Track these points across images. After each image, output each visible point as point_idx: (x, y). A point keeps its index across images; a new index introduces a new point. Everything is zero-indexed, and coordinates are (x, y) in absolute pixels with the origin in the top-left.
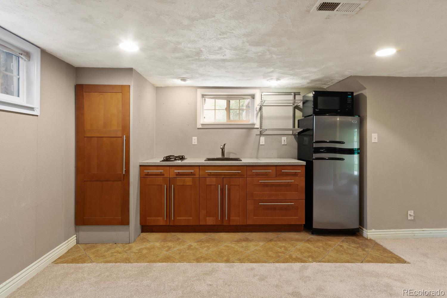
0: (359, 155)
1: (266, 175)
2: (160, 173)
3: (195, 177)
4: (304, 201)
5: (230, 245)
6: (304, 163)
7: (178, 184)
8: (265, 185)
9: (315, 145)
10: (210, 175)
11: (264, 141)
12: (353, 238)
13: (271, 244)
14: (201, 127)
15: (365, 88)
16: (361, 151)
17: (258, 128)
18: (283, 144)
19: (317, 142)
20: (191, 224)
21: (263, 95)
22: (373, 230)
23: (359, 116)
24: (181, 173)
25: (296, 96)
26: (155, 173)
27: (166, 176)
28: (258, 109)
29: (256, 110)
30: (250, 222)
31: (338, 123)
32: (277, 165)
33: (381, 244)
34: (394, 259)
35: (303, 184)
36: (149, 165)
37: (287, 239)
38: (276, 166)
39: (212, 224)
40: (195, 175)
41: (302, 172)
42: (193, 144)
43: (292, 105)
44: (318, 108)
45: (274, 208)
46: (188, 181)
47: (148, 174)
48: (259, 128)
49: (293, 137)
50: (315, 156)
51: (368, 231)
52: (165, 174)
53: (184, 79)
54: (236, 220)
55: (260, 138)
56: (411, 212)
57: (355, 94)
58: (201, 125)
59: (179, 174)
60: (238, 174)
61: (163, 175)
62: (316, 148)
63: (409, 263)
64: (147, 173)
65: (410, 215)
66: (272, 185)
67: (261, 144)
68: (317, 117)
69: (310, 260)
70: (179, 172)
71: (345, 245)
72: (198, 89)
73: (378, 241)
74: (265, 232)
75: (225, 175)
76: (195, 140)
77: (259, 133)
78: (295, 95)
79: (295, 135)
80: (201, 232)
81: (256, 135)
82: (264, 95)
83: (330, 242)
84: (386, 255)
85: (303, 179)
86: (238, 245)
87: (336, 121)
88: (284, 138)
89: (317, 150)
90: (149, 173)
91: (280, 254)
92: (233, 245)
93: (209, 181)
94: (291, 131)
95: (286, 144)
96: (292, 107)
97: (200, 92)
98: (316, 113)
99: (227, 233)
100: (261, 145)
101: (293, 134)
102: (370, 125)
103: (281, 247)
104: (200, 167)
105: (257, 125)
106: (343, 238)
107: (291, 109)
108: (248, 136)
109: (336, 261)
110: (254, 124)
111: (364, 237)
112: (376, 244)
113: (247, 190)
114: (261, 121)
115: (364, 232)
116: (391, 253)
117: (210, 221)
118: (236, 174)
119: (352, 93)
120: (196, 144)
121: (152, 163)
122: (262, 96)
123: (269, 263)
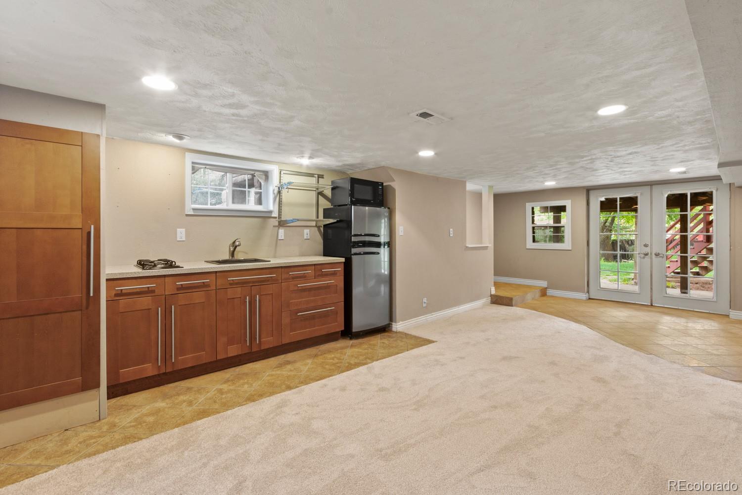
0: (389, 248)
1: (304, 277)
2: (147, 290)
3: (209, 289)
4: (343, 303)
5: (274, 373)
6: (343, 260)
7: (180, 304)
8: (304, 290)
9: (354, 239)
10: (233, 284)
11: (283, 235)
12: (386, 334)
13: (320, 360)
14: (192, 213)
15: (393, 180)
16: (390, 244)
17: (276, 218)
18: (305, 238)
19: (355, 235)
20: (204, 362)
21: (282, 173)
22: (401, 323)
23: (389, 208)
24: (185, 286)
25: (320, 179)
26: (138, 290)
27: (157, 292)
28: (276, 192)
29: (274, 193)
30: (286, 340)
31: (367, 212)
32: (316, 263)
33: (410, 333)
34: (426, 342)
35: (341, 285)
36: (124, 277)
37: (332, 350)
38: (315, 265)
39: (236, 354)
40: (210, 287)
41: (340, 269)
42: (178, 239)
43: (315, 189)
44: (355, 197)
45: (312, 317)
46: (198, 297)
47: (121, 294)
48: (278, 218)
49: (316, 229)
50: (354, 250)
51: (398, 324)
52: (156, 291)
53: (180, 137)
54: (269, 341)
55: (278, 231)
56: (425, 300)
57: (384, 184)
58: (192, 210)
59: (182, 288)
60: (270, 279)
61: (153, 291)
62: (355, 242)
63: (436, 342)
64: (120, 292)
65: (425, 303)
66: (310, 289)
67: (279, 238)
68: (356, 207)
69: (369, 361)
70: (182, 285)
71: (386, 341)
72: (186, 153)
73: (406, 331)
74: (301, 349)
75: (254, 282)
76: (181, 233)
77: (277, 224)
78: (318, 177)
79: (319, 227)
80: (216, 371)
81: (274, 226)
82: (284, 173)
83: (372, 342)
84: (418, 340)
85: (342, 278)
86: (284, 370)
87: (365, 210)
88: (306, 231)
89: (357, 244)
90: (123, 292)
91: (338, 365)
92: (279, 372)
93: (231, 293)
94: (315, 222)
95: (309, 238)
96: (315, 192)
97: (190, 158)
98: (354, 203)
99: (255, 363)
100: (280, 240)
101: (316, 226)
102: (398, 218)
103: (333, 359)
104: (217, 274)
105: (275, 214)
106: (379, 336)
107: (314, 195)
108: (262, 227)
109: (389, 356)
110: (271, 212)
111: (394, 332)
112: (406, 335)
113: (282, 299)
114: (280, 208)
115: (393, 326)
116: (421, 338)
117: (233, 351)
118: (268, 279)
119: (383, 183)
120: (184, 239)
121: (131, 273)
122: (282, 176)
123: (335, 375)
